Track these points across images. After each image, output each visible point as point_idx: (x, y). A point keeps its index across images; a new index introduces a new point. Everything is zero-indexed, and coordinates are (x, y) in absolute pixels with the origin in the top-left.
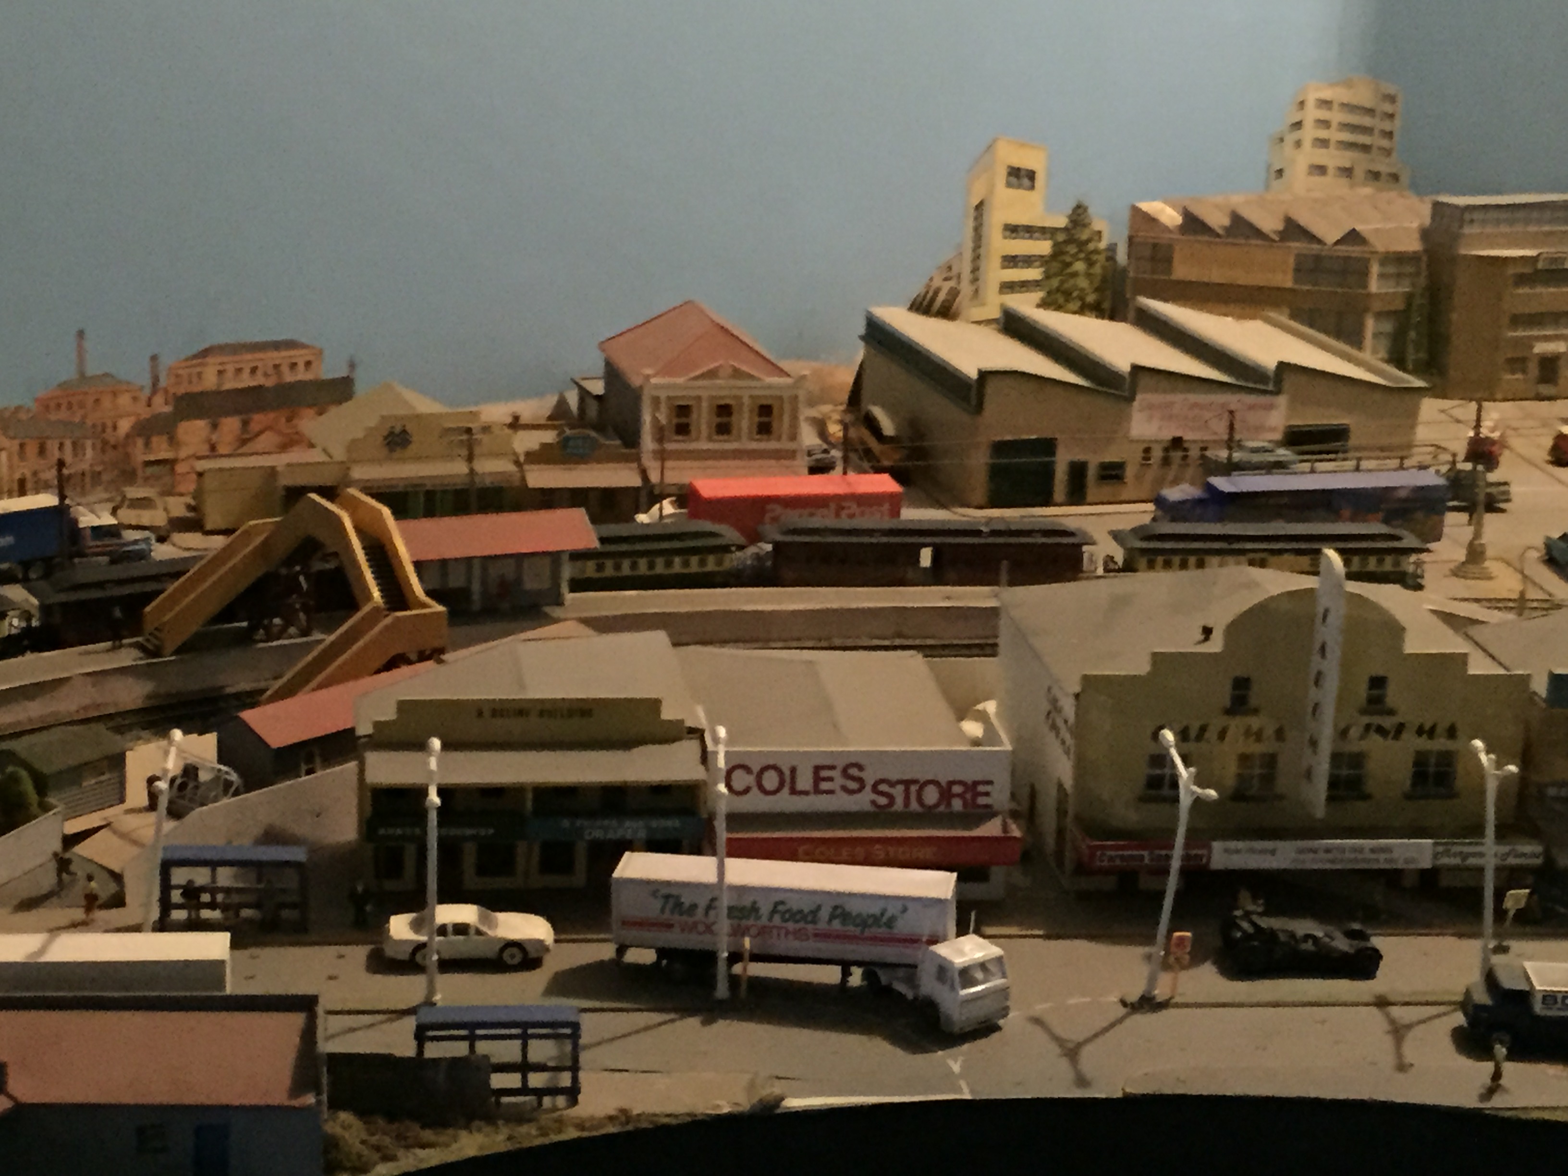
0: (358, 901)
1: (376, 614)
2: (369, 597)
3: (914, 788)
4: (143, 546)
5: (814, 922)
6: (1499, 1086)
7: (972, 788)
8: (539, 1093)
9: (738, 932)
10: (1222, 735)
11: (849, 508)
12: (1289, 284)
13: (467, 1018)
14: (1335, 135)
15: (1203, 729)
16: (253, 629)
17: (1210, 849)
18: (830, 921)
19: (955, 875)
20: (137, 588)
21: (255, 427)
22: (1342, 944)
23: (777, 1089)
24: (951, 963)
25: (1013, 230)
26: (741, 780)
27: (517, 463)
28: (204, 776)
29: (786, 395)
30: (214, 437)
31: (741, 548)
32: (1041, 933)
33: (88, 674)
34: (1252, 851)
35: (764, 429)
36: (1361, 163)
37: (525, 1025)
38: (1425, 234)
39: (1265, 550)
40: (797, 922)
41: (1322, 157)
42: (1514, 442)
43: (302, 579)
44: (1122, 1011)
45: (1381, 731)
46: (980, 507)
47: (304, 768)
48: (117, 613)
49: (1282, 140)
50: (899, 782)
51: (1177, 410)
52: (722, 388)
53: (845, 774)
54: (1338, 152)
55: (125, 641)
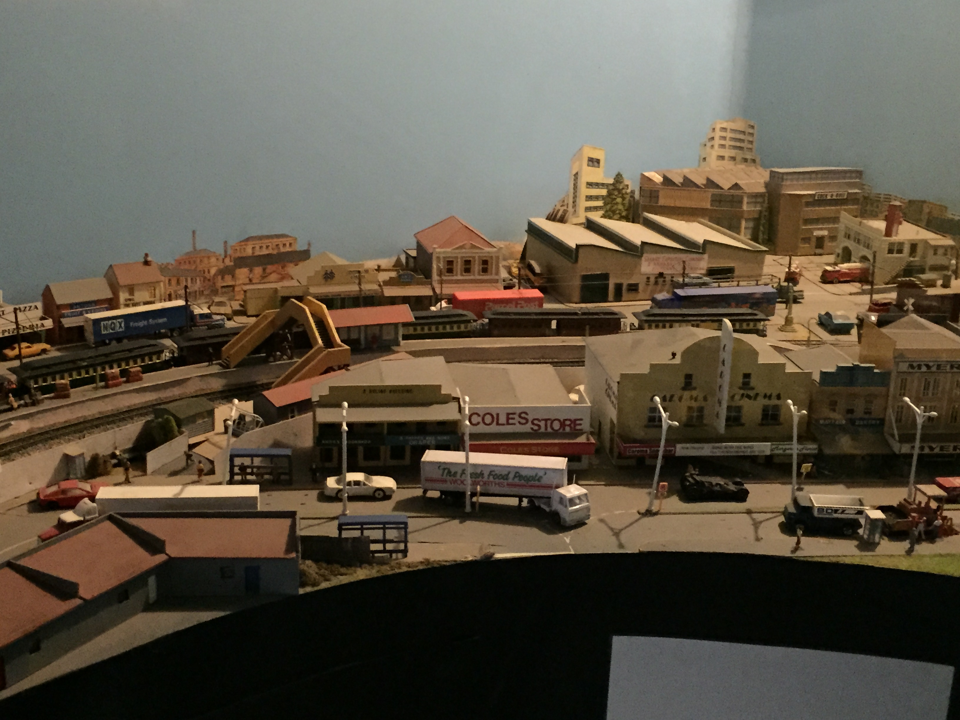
0: (313, 472)
1: (320, 350)
2: (317, 343)
3: (549, 423)
4: (221, 322)
5: (507, 479)
6: (799, 547)
7: (574, 422)
8: (391, 552)
9: (474, 484)
10: (680, 399)
11: (520, 304)
12: (709, 206)
13: (360, 521)
14: (728, 143)
15: (672, 396)
16: (268, 356)
17: (675, 447)
18: (514, 479)
19: (567, 459)
20: (220, 340)
21: (268, 271)
22: (732, 487)
23: (491, 550)
24: (565, 496)
25: (590, 185)
26: (475, 419)
27: (380, 285)
28: (248, 419)
29: (493, 255)
30: (251, 276)
31: (475, 321)
32: (603, 483)
33: (199, 376)
34: (694, 448)
35: (485, 271)
36: (739, 155)
37: (384, 523)
38: (767, 185)
39: (699, 320)
40: (500, 479)
41: (722, 152)
42: (805, 273)
43: (288, 335)
44: (638, 516)
45: (749, 397)
46: (576, 303)
47: (290, 415)
48: (211, 350)
49: (705, 145)
50: (543, 420)
51: (661, 260)
52: (467, 253)
53: (520, 416)
54: (729, 150)
55: (214, 362)
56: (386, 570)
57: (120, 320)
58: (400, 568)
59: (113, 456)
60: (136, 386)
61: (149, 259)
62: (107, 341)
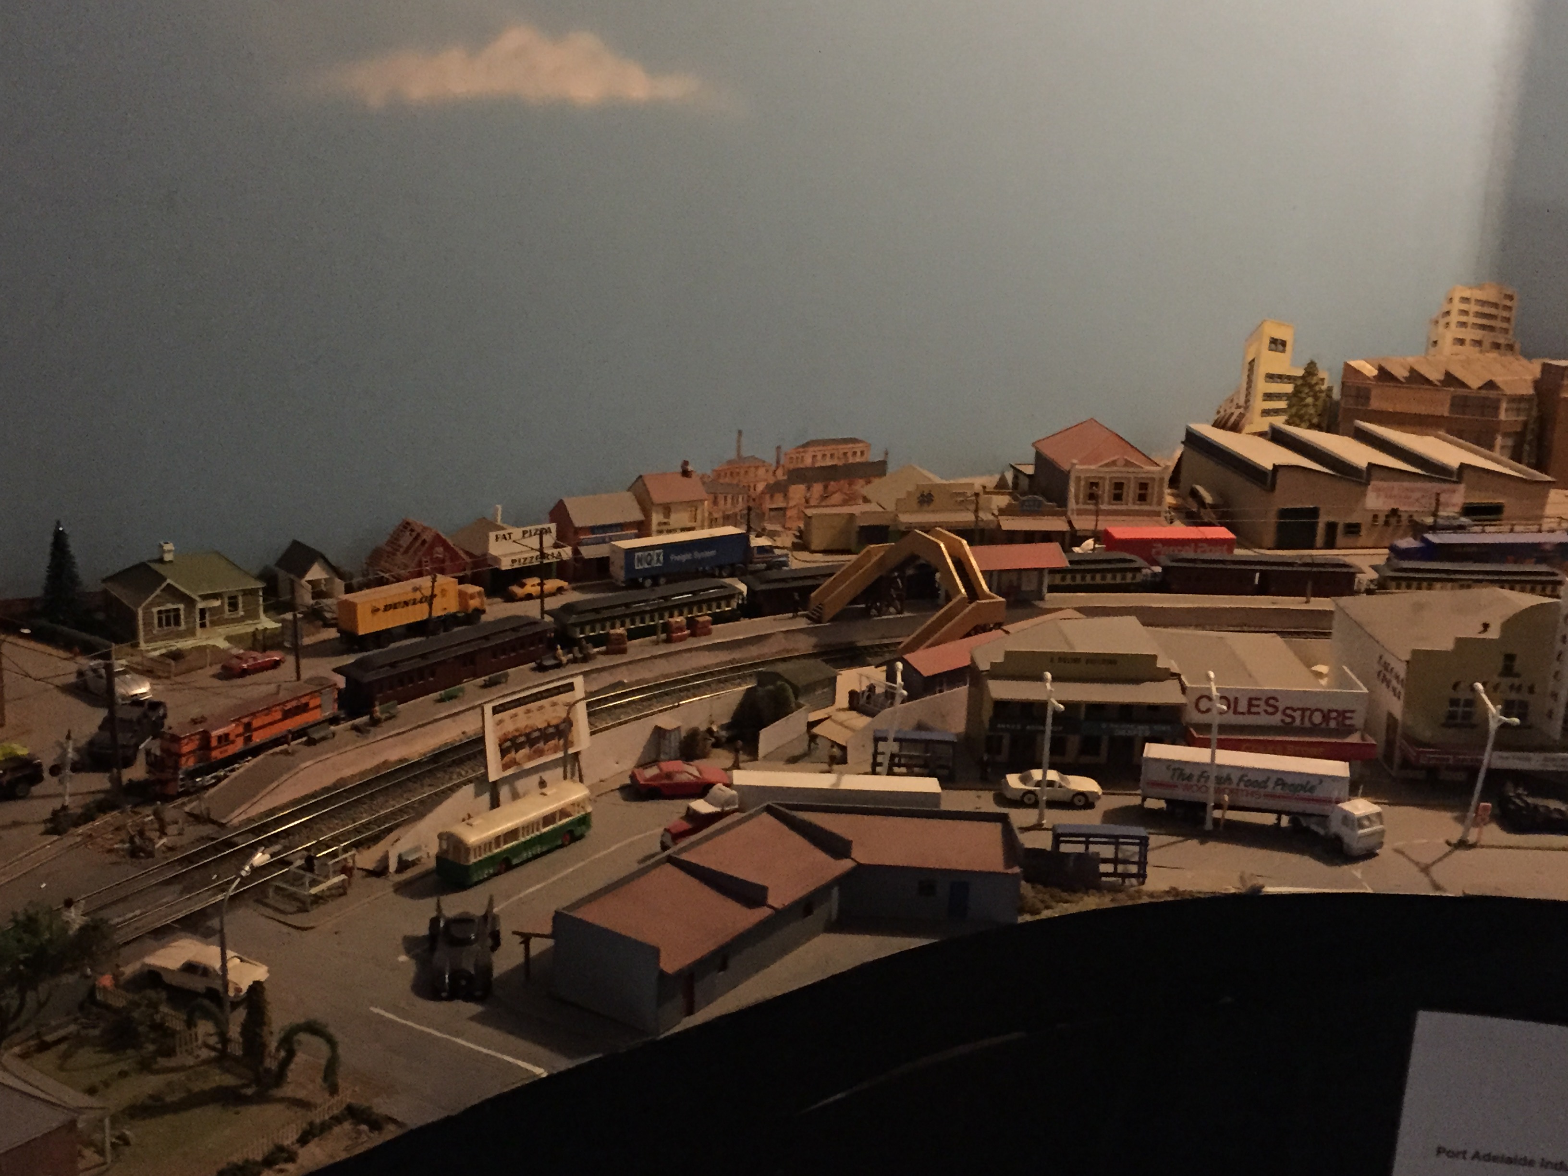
0: (983, 767)
1: (963, 604)
2: (959, 591)
3: (1308, 713)
4: (786, 559)
5: (1264, 788)
7: (1342, 714)
8: (1126, 876)
9: (1218, 791)
10: (1496, 688)
11: (1202, 547)
12: (1446, 414)
13: (1083, 831)
14: (1471, 319)
16: (870, 609)
18: (1275, 787)
19: (1348, 763)
20: (809, 582)
21: (830, 489)
23: (1260, 881)
24: (1353, 814)
25: (1271, 377)
26: (1204, 704)
27: (996, 515)
28: (879, 690)
29: (1156, 477)
30: (808, 495)
32: (1386, 801)
33: (783, 632)
34: (1516, 758)
35: (1142, 498)
36: (1488, 338)
37: (1115, 837)
38: (1537, 384)
40: (1254, 787)
41: (1462, 333)
43: (898, 580)
44: (1449, 848)
46: (1269, 549)
47: (938, 689)
48: (796, 596)
49: (1437, 322)
50: (1299, 709)
51: (1395, 492)
52: (1119, 472)
53: (1267, 703)
54: (1473, 331)
55: (800, 613)
56: (1123, 900)
57: (658, 551)
58: (1140, 898)
59: (710, 731)
60: (704, 641)
61: (690, 468)
62: (641, 580)
